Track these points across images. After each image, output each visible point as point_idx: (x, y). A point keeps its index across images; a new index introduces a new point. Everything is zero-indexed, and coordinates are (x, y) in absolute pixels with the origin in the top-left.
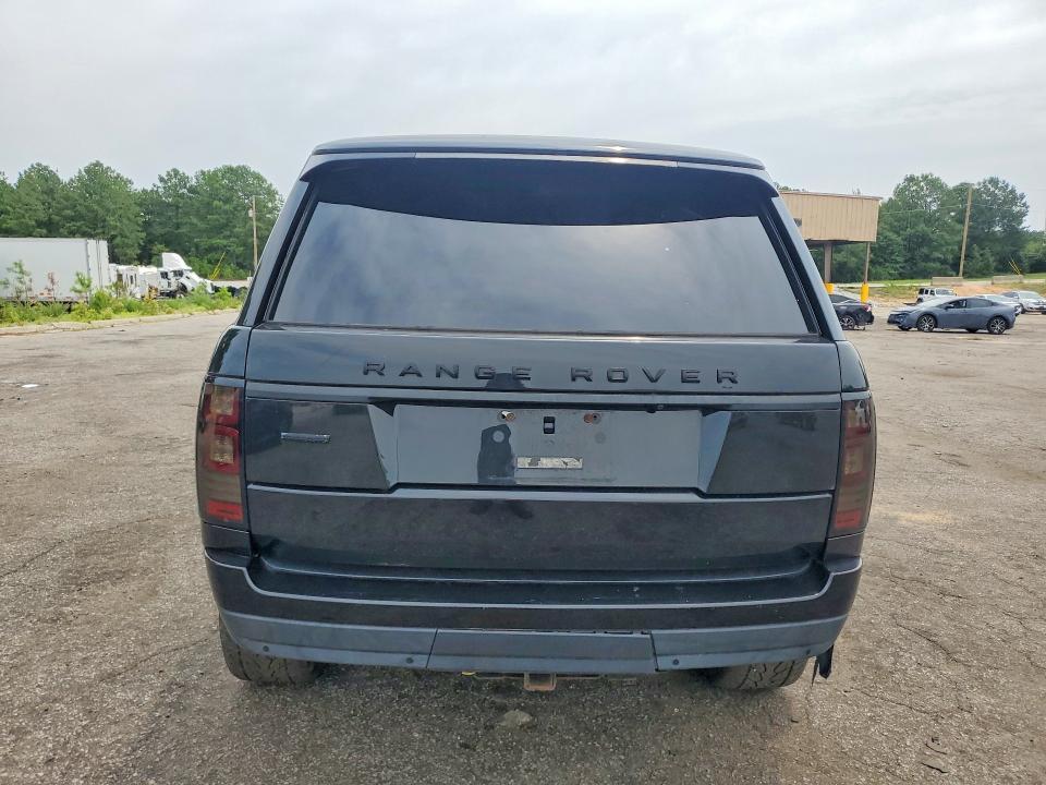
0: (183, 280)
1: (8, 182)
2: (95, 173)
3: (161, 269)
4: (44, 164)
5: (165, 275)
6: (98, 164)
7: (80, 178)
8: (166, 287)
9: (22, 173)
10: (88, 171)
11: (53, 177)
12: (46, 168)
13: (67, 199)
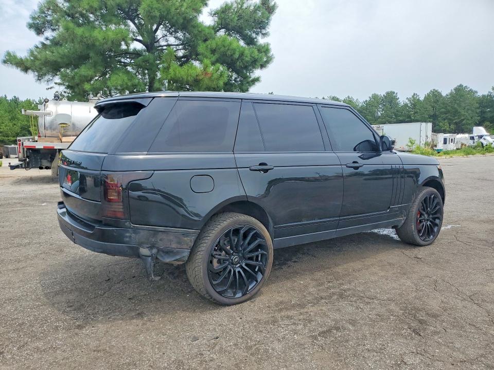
0: (482, 140)
1: (420, 99)
2: (460, 90)
3: (471, 135)
4: (436, 89)
5: (472, 138)
6: (461, 86)
7: (451, 94)
8: (472, 144)
9: (426, 94)
10: (456, 89)
11: (440, 94)
12: (436, 91)
13: (444, 104)
